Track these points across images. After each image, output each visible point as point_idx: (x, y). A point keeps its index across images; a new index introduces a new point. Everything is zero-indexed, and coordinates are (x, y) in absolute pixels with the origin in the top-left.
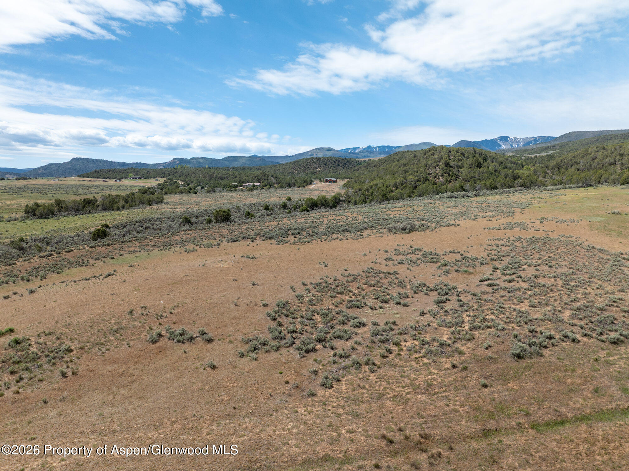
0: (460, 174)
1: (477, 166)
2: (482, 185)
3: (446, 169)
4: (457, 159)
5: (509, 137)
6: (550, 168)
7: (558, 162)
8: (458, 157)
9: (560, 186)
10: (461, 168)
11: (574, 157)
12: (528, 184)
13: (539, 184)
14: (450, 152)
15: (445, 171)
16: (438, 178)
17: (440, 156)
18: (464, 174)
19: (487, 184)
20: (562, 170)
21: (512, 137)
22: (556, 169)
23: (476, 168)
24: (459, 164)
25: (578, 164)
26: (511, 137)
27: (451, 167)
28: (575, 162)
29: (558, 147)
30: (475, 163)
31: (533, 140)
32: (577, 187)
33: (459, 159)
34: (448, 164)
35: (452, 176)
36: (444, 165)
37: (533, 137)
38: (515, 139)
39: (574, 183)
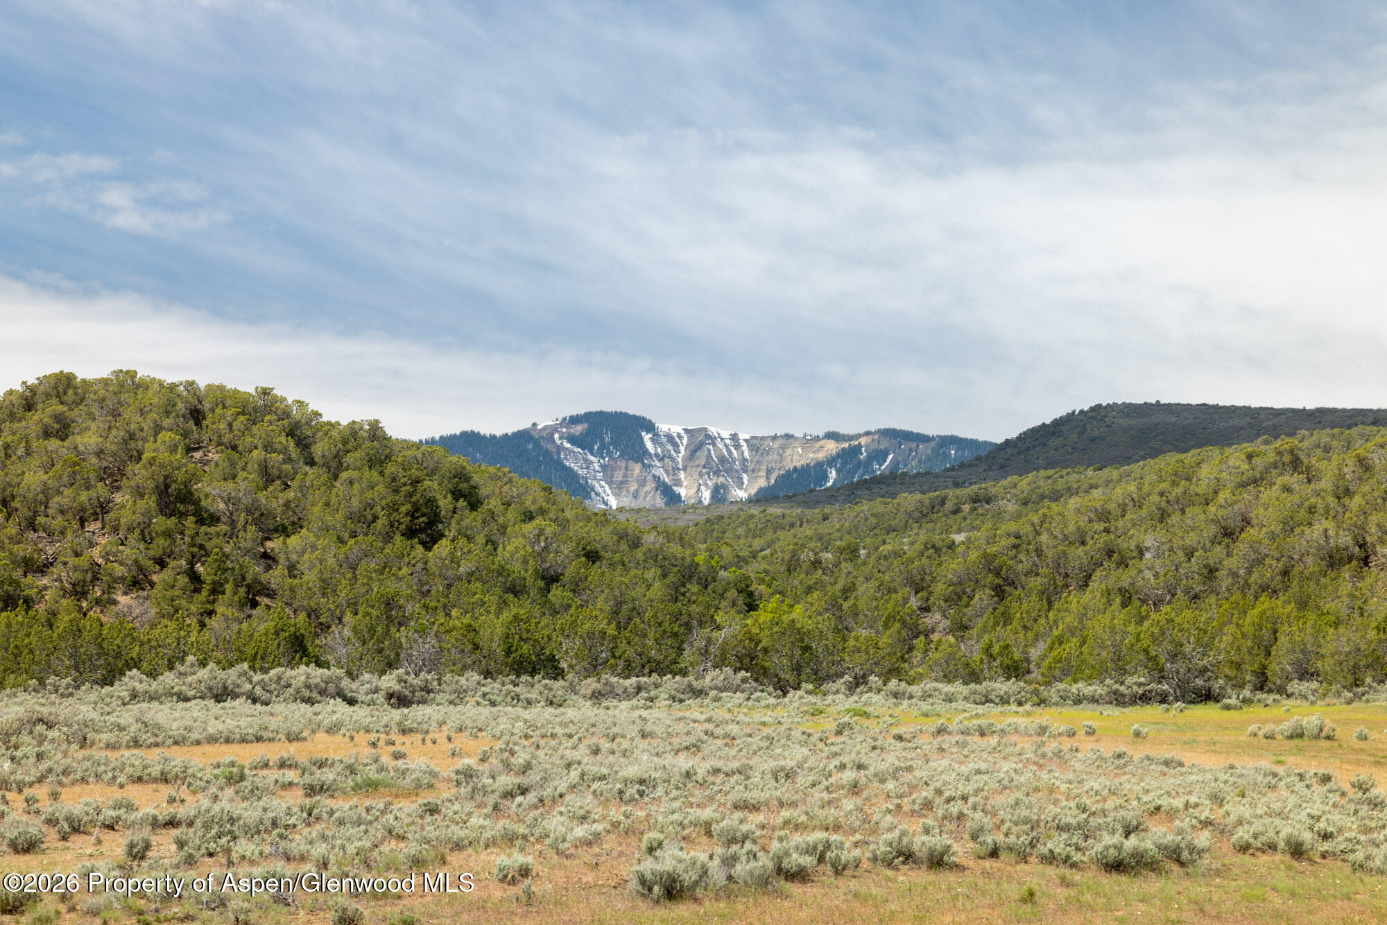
0: (276, 577)
1: (410, 533)
2: (451, 639)
3: (168, 534)
4: (253, 467)
5: (650, 427)
6: (940, 588)
7: (993, 549)
8: (258, 454)
9: (1002, 686)
10: (284, 531)
11: (1104, 516)
12: (779, 663)
13: (855, 663)
14: (196, 415)
15: (161, 544)
16: (106, 603)
17: (118, 434)
18: (311, 577)
19: (484, 633)
20: (1024, 604)
21: (676, 429)
22: (982, 597)
23: (398, 538)
24: (274, 500)
25: (1123, 563)
26: (663, 427)
27: (206, 518)
28: (1110, 553)
29: (1011, 507)
30: (394, 507)
31: (831, 461)
32: (1118, 700)
33: (264, 469)
34: (186, 496)
35: (217, 590)
36: (150, 502)
37: (832, 436)
38: (700, 440)
39: (1099, 674)
